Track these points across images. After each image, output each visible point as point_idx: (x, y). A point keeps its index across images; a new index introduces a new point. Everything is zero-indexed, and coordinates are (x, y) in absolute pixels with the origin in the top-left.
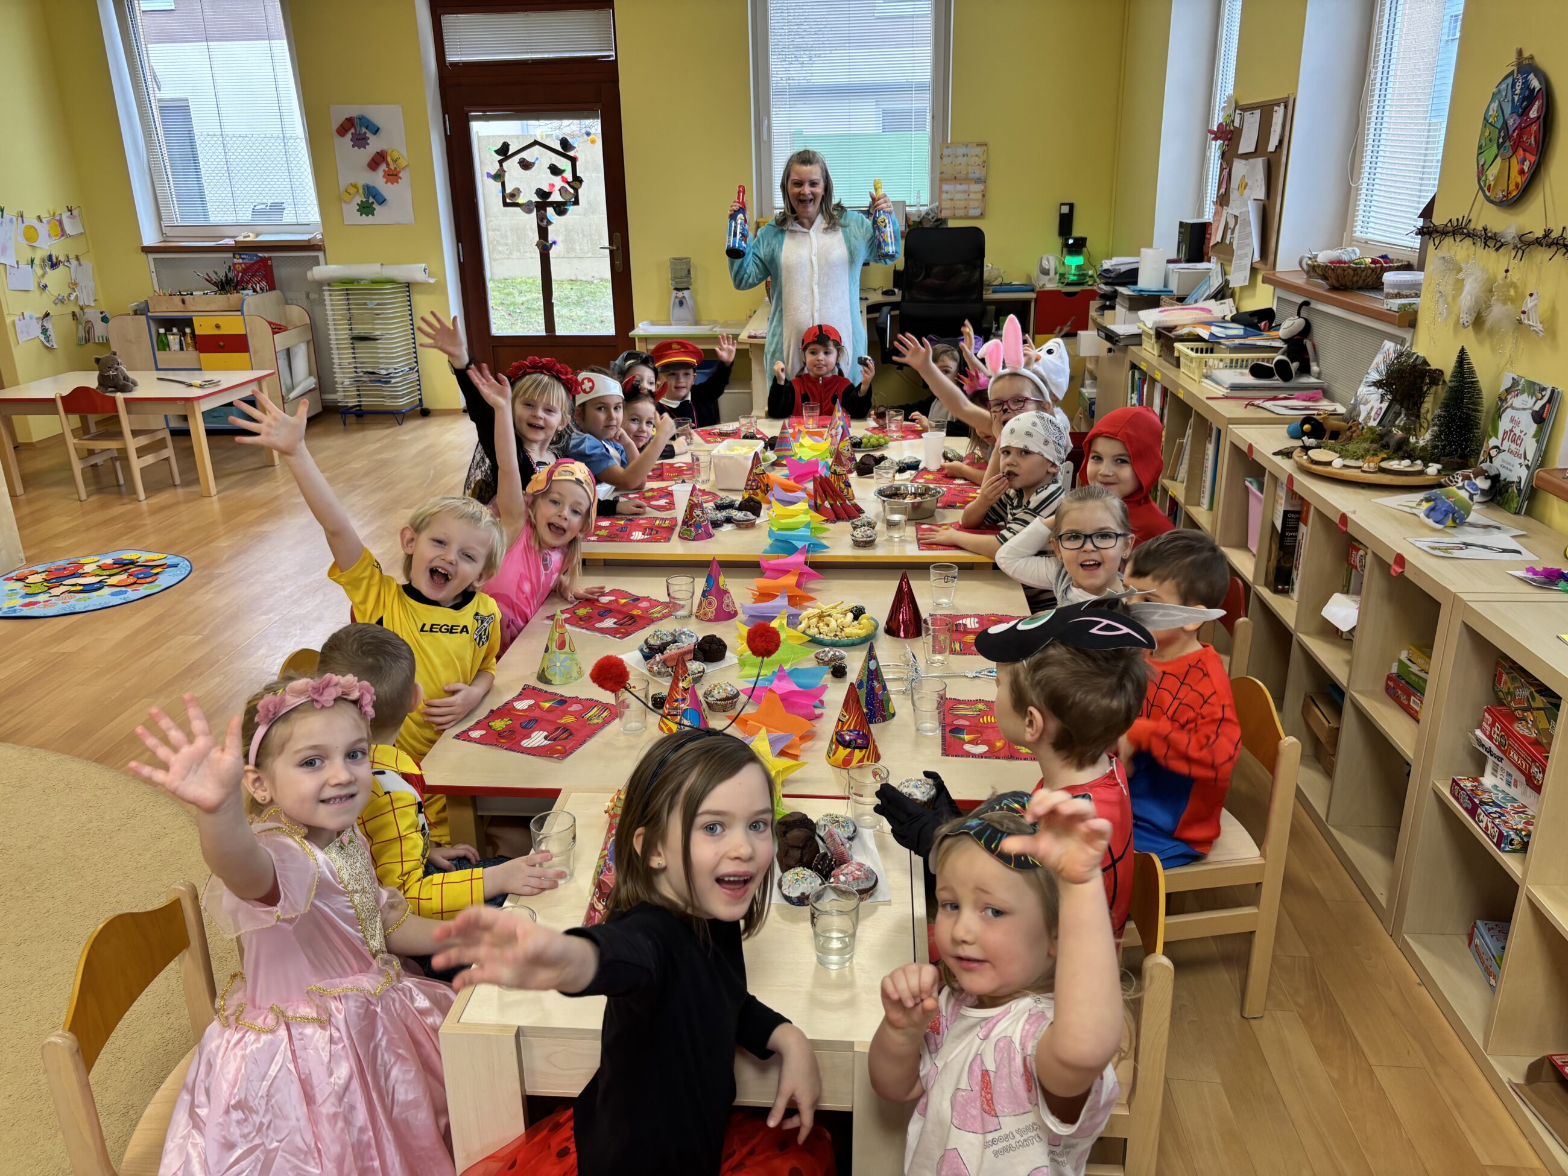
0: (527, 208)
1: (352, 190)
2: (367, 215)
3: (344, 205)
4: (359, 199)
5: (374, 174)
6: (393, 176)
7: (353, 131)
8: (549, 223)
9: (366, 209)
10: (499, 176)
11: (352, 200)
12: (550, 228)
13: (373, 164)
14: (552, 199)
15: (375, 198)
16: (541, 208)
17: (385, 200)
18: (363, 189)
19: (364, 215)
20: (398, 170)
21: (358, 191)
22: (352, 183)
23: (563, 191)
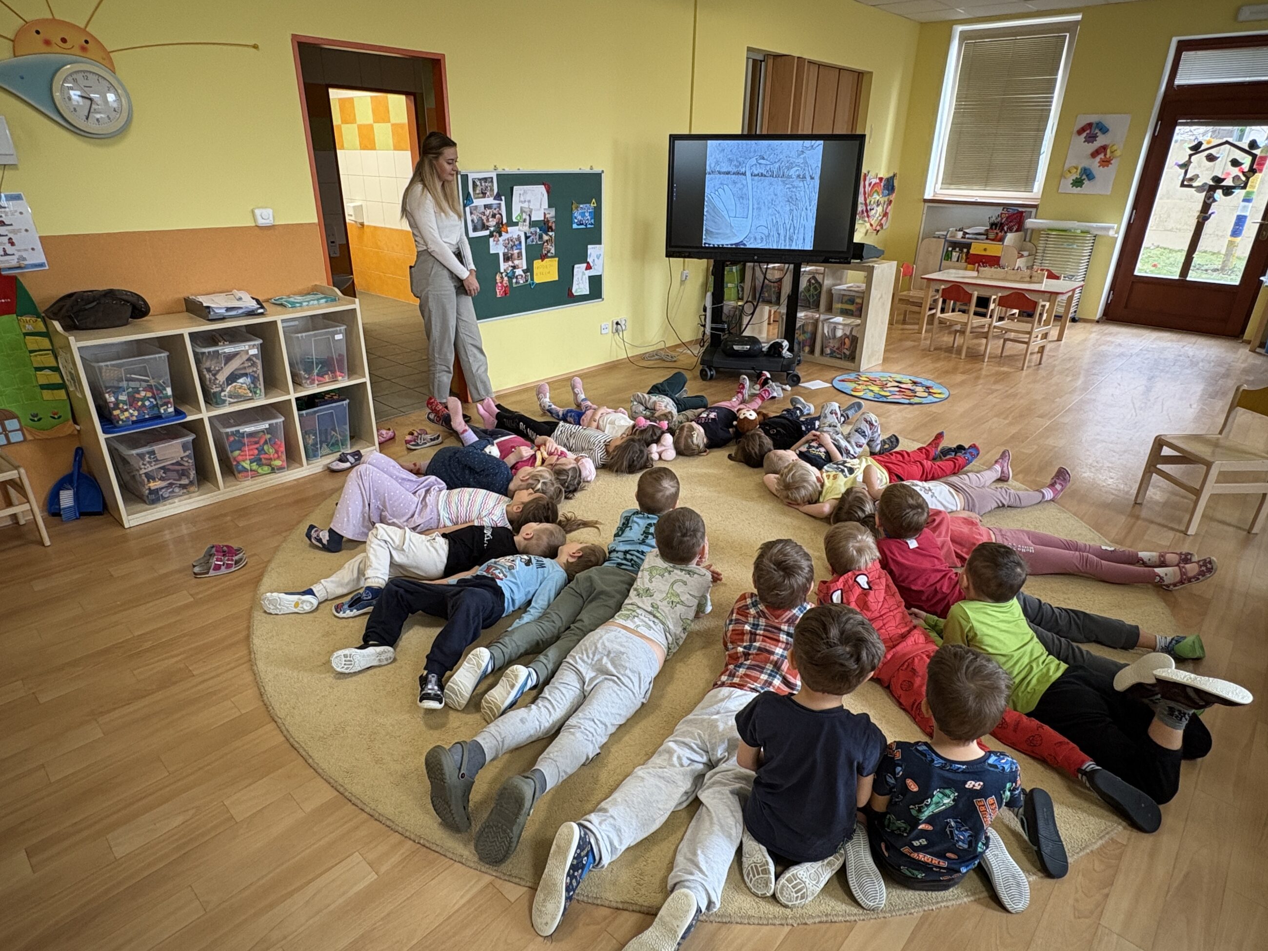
0: (1199, 189)
1: (1073, 170)
2: (1077, 187)
3: (1063, 180)
4: (1075, 176)
5: (1093, 160)
6: (1106, 162)
7: (1088, 131)
8: (1214, 201)
9: (1078, 183)
10: (1185, 166)
11: (1070, 176)
12: (1213, 204)
13: (1094, 154)
14: (1224, 184)
15: (1087, 176)
16: (1212, 189)
17: (1094, 178)
18: (1082, 169)
19: (1075, 187)
20: (1111, 158)
21: (1077, 171)
22: (1075, 166)
23: (1236, 178)
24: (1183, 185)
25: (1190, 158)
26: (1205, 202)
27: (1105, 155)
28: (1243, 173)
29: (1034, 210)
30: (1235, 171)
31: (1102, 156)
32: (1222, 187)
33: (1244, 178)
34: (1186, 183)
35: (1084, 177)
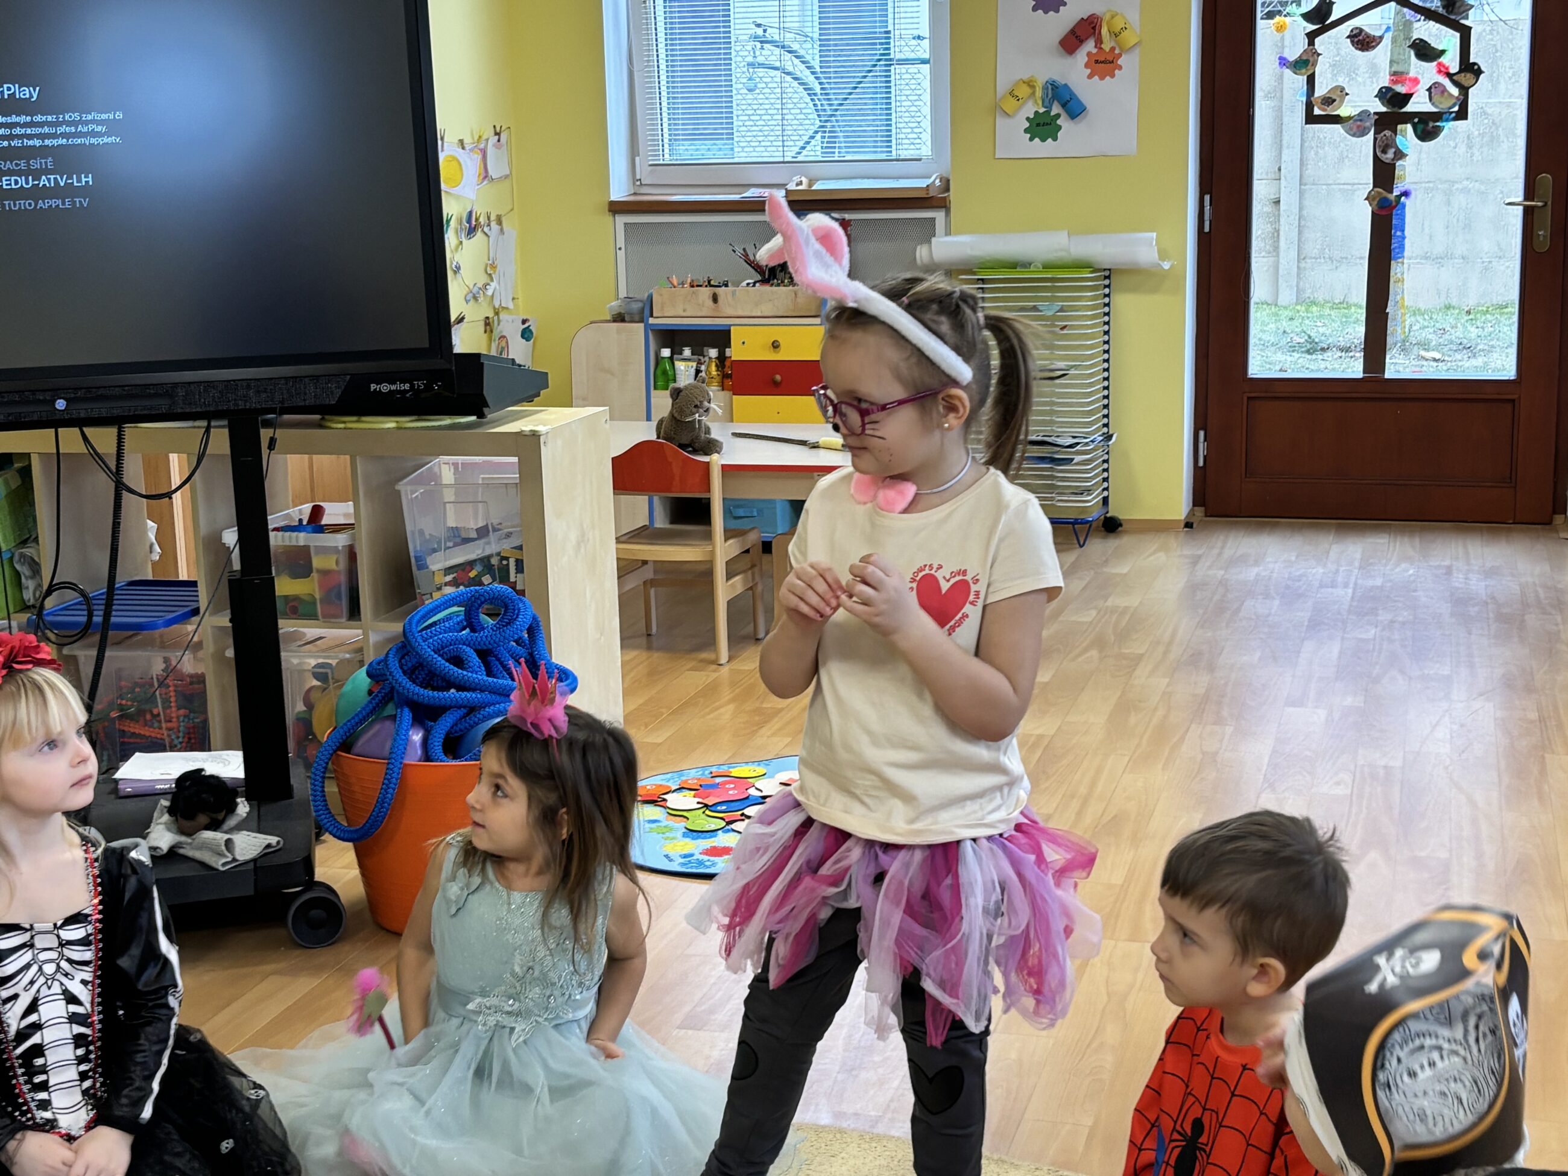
0: (1356, 125)
1: (1023, 91)
2: (1043, 139)
3: (1000, 121)
4: (1030, 109)
5: (1069, 60)
6: (1104, 64)
8: (1400, 155)
9: (1042, 127)
10: (1305, 64)
11: (1019, 109)
13: (1071, 42)
15: (1064, 105)
16: (1386, 123)
17: (1083, 109)
18: (1045, 88)
19: (1037, 140)
20: (1117, 51)
21: (1034, 93)
22: (1026, 77)
23: (1433, 91)
24: (1311, 118)
27: (1099, 42)
29: (939, 216)
30: (1428, 73)
31: (1090, 46)
35: (1056, 109)
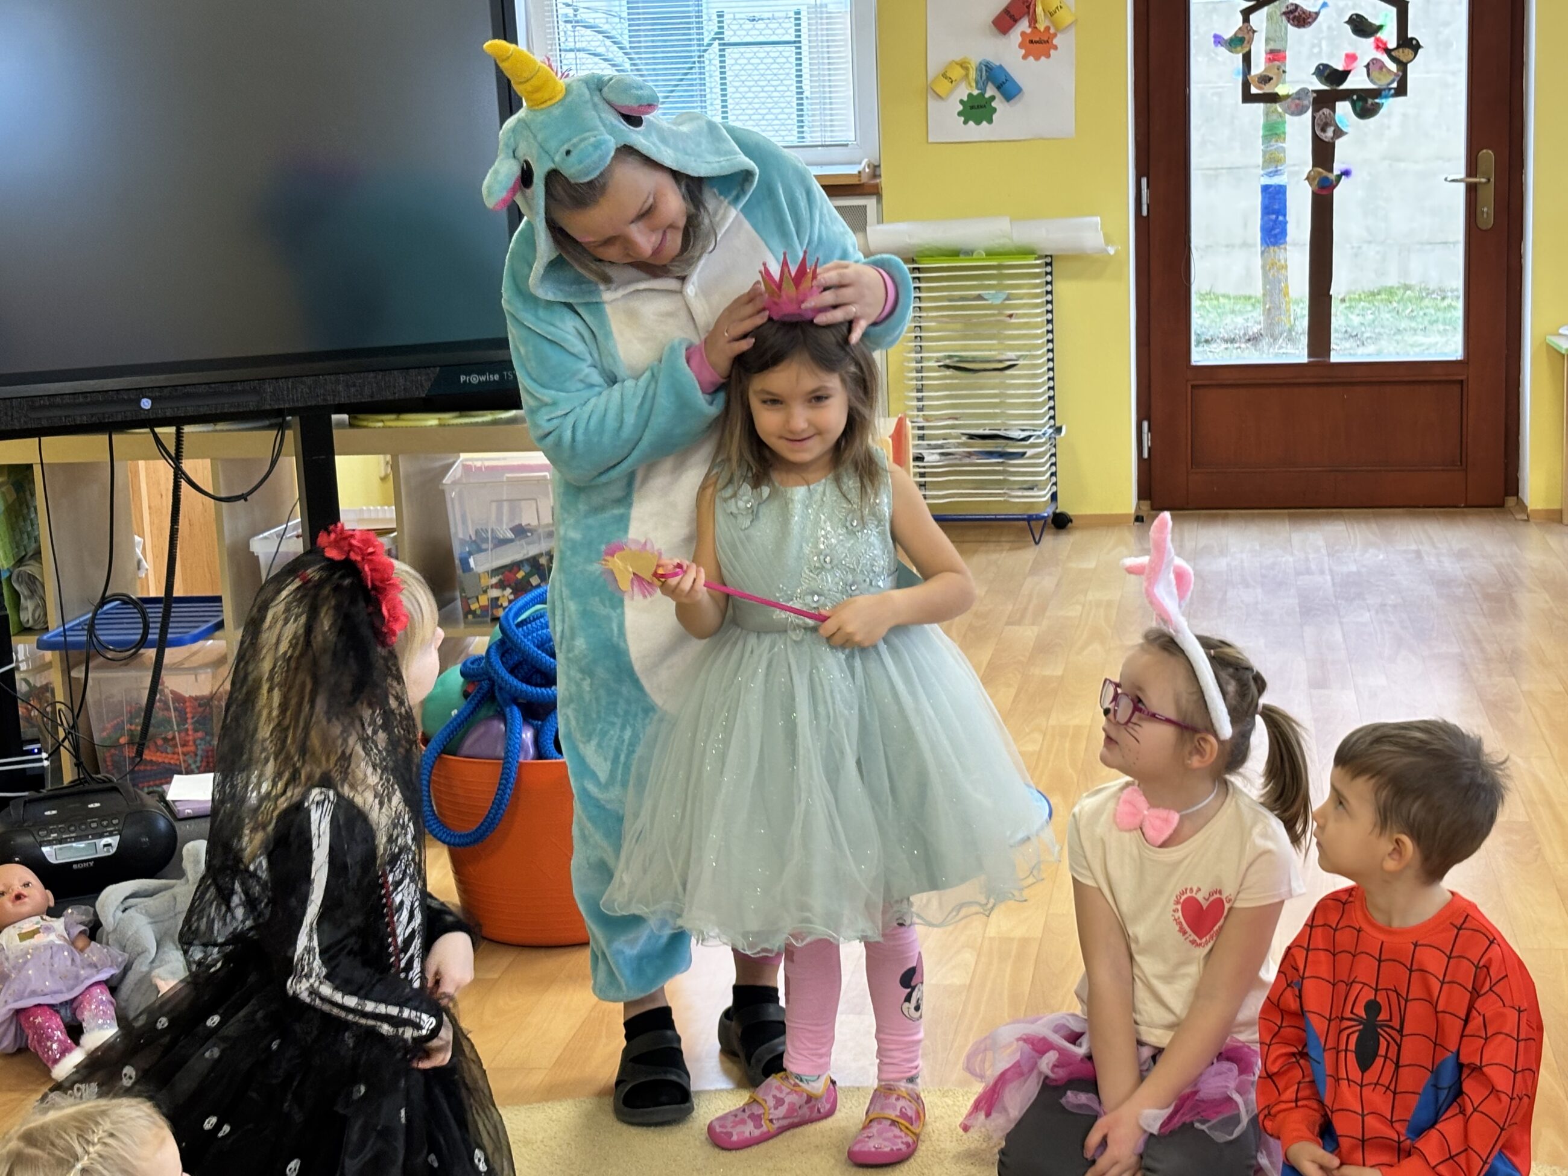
0: (1294, 104)
1: (957, 73)
2: (978, 123)
3: (933, 104)
4: (963, 92)
5: (1003, 39)
6: (1039, 44)
8: (1339, 133)
9: (977, 110)
10: (1240, 42)
11: (952, 91)
12: (1338, 143)
13: (1005, 22)
14: (1345, 86)
15: (999, 87)
16: (1324, 101)
17: (1019, 90)
18: (979, 69)
19: (971, 123)
20: (1052, 31)
21: (967, 75)
22: (957, 59)
23: (1371, 67)
24: (1248, 97)
25: (1246, 20)
26: (1315, 137)
27: (1033, 21)
28: (1388, 51)
29: (870, 203)
30: (1366, 49)
31: (1024, 25)
32: (1347, 95)
33: (1393, 67)
34: (1254, 90)
35: (990, 91)
